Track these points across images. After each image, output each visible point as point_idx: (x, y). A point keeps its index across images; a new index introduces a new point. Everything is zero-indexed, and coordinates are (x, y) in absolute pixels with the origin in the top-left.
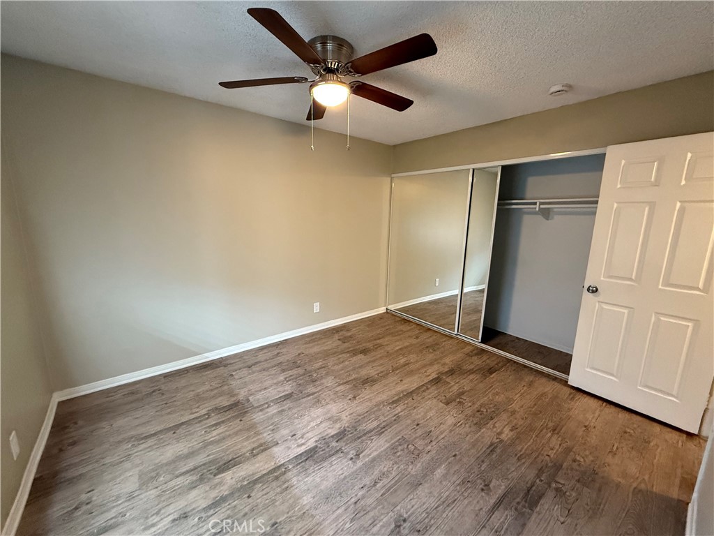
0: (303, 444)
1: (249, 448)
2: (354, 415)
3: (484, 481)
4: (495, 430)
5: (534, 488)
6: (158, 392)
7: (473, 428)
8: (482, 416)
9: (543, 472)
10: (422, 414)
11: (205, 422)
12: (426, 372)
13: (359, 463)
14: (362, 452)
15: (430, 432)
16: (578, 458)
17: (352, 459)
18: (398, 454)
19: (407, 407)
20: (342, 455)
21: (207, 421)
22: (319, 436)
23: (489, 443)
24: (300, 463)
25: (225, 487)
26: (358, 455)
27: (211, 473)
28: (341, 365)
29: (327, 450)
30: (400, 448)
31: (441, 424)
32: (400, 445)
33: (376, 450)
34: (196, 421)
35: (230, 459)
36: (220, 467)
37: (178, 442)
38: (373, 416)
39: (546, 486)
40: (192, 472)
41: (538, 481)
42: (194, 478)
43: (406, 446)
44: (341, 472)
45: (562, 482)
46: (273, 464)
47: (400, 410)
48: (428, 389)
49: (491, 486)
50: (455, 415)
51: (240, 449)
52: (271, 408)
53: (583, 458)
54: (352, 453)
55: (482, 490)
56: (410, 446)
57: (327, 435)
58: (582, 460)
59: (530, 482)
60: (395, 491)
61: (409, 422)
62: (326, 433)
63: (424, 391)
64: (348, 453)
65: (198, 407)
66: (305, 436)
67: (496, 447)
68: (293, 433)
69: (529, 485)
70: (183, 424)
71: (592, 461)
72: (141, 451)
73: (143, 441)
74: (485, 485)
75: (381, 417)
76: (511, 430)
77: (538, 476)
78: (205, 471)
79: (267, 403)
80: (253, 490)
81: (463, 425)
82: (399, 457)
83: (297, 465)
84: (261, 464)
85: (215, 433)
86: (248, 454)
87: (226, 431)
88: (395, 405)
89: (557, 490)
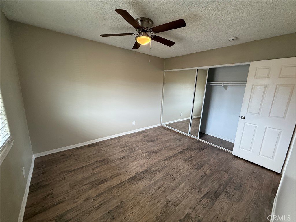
0: (131, 175)
1: (110, 176)
2: (150, 164)
3: (199, 188)
4: (203, 170)
5: (218, 191)
6: (73, 155)
7: (195, 170)
8: (199, 166)
9: (221, 186)
10: (176, 165)
11: (92, 166)
12: (177, 149)
13: (152, 182)
14: (153, 178)
15: (179, 171)
16: (235, 181)
17: (149, 180)
18: (167, 179)
19: (170, 162)
20: (145, 179)
21: (93, 166)
22: (137, 172)
23: (201, 175)
24: (129, 181)
25: (102, 189)
26: (151, 179)
27: (96, 185)
28: (144, 146)
29: (140, 177)
30: (167, 177)
31: (183, 168)
32: (167, 175)
33: (158, 177)
34: (89, 166)
35: (103, 179)
36: (100, 182)
37: (83, 173)
38: (157, 165)
39: (222, 191)
40: (89, 184)
41: (219, 189)
42: (90, 186)
43: (170, 176)
44: (145, 185)
45: (228, 189)
46: (119, 181)
47: (167, 163)
48: (178, 155)
49: (202, 190)
50: (188, 165)
51: (106, 176)
52: (117, 162)
53: (237, 181)
54: (149, 178)
55: (198, 192)
56: (171, 176)
57: (140, 171)
58: (236, 182)
59: (216, 189)
60: (166, 191)
61: (171, 167)
62: (139, 171)
63: (176, 156)
64: (148, 178)
65: (89, 161)
66: (131, 172)
67: (204, 177)
68: (126, 171)
69: (216, 190)
70: (84, 167)
71: (240, 182)
72: (69, 176)
73: (69, 173)
74: (200, 190)
75: (160, 166)
76: (210, 171)
77: (219, 187)
78: (94, 184)
79: (115, 160)
80: (113, 190)
81: (191, 169)
82: (167, 180)
83: (129, 182)
84: (115, 181)
85: (96, 170)
86: (110, 178)
87: (101, 170)
88: (165, 161)
89: (226, 192)
